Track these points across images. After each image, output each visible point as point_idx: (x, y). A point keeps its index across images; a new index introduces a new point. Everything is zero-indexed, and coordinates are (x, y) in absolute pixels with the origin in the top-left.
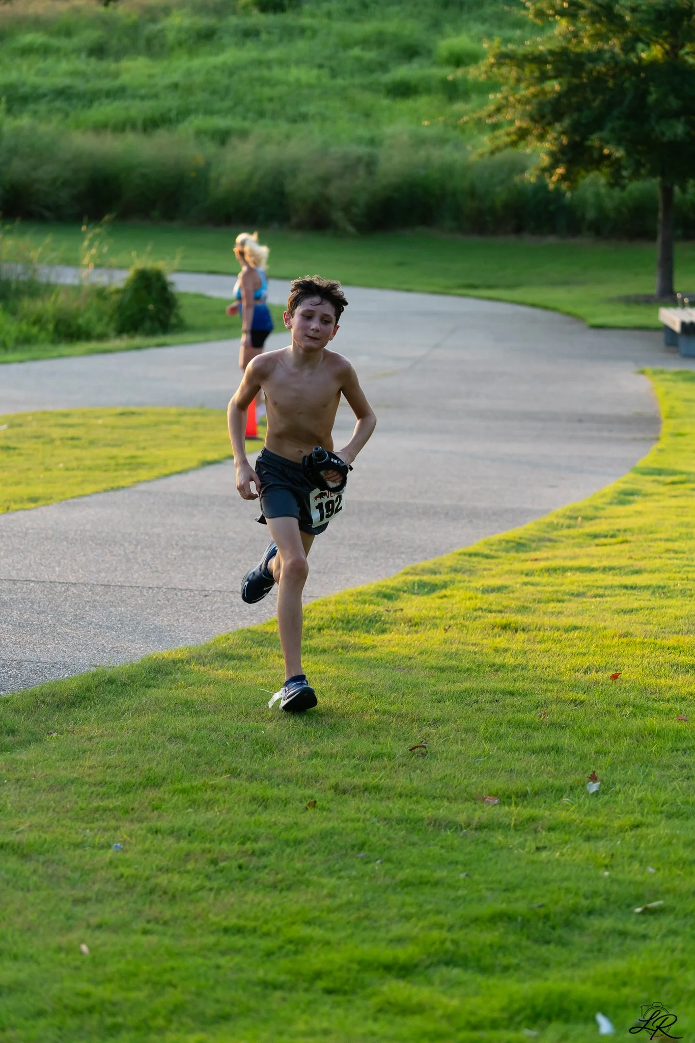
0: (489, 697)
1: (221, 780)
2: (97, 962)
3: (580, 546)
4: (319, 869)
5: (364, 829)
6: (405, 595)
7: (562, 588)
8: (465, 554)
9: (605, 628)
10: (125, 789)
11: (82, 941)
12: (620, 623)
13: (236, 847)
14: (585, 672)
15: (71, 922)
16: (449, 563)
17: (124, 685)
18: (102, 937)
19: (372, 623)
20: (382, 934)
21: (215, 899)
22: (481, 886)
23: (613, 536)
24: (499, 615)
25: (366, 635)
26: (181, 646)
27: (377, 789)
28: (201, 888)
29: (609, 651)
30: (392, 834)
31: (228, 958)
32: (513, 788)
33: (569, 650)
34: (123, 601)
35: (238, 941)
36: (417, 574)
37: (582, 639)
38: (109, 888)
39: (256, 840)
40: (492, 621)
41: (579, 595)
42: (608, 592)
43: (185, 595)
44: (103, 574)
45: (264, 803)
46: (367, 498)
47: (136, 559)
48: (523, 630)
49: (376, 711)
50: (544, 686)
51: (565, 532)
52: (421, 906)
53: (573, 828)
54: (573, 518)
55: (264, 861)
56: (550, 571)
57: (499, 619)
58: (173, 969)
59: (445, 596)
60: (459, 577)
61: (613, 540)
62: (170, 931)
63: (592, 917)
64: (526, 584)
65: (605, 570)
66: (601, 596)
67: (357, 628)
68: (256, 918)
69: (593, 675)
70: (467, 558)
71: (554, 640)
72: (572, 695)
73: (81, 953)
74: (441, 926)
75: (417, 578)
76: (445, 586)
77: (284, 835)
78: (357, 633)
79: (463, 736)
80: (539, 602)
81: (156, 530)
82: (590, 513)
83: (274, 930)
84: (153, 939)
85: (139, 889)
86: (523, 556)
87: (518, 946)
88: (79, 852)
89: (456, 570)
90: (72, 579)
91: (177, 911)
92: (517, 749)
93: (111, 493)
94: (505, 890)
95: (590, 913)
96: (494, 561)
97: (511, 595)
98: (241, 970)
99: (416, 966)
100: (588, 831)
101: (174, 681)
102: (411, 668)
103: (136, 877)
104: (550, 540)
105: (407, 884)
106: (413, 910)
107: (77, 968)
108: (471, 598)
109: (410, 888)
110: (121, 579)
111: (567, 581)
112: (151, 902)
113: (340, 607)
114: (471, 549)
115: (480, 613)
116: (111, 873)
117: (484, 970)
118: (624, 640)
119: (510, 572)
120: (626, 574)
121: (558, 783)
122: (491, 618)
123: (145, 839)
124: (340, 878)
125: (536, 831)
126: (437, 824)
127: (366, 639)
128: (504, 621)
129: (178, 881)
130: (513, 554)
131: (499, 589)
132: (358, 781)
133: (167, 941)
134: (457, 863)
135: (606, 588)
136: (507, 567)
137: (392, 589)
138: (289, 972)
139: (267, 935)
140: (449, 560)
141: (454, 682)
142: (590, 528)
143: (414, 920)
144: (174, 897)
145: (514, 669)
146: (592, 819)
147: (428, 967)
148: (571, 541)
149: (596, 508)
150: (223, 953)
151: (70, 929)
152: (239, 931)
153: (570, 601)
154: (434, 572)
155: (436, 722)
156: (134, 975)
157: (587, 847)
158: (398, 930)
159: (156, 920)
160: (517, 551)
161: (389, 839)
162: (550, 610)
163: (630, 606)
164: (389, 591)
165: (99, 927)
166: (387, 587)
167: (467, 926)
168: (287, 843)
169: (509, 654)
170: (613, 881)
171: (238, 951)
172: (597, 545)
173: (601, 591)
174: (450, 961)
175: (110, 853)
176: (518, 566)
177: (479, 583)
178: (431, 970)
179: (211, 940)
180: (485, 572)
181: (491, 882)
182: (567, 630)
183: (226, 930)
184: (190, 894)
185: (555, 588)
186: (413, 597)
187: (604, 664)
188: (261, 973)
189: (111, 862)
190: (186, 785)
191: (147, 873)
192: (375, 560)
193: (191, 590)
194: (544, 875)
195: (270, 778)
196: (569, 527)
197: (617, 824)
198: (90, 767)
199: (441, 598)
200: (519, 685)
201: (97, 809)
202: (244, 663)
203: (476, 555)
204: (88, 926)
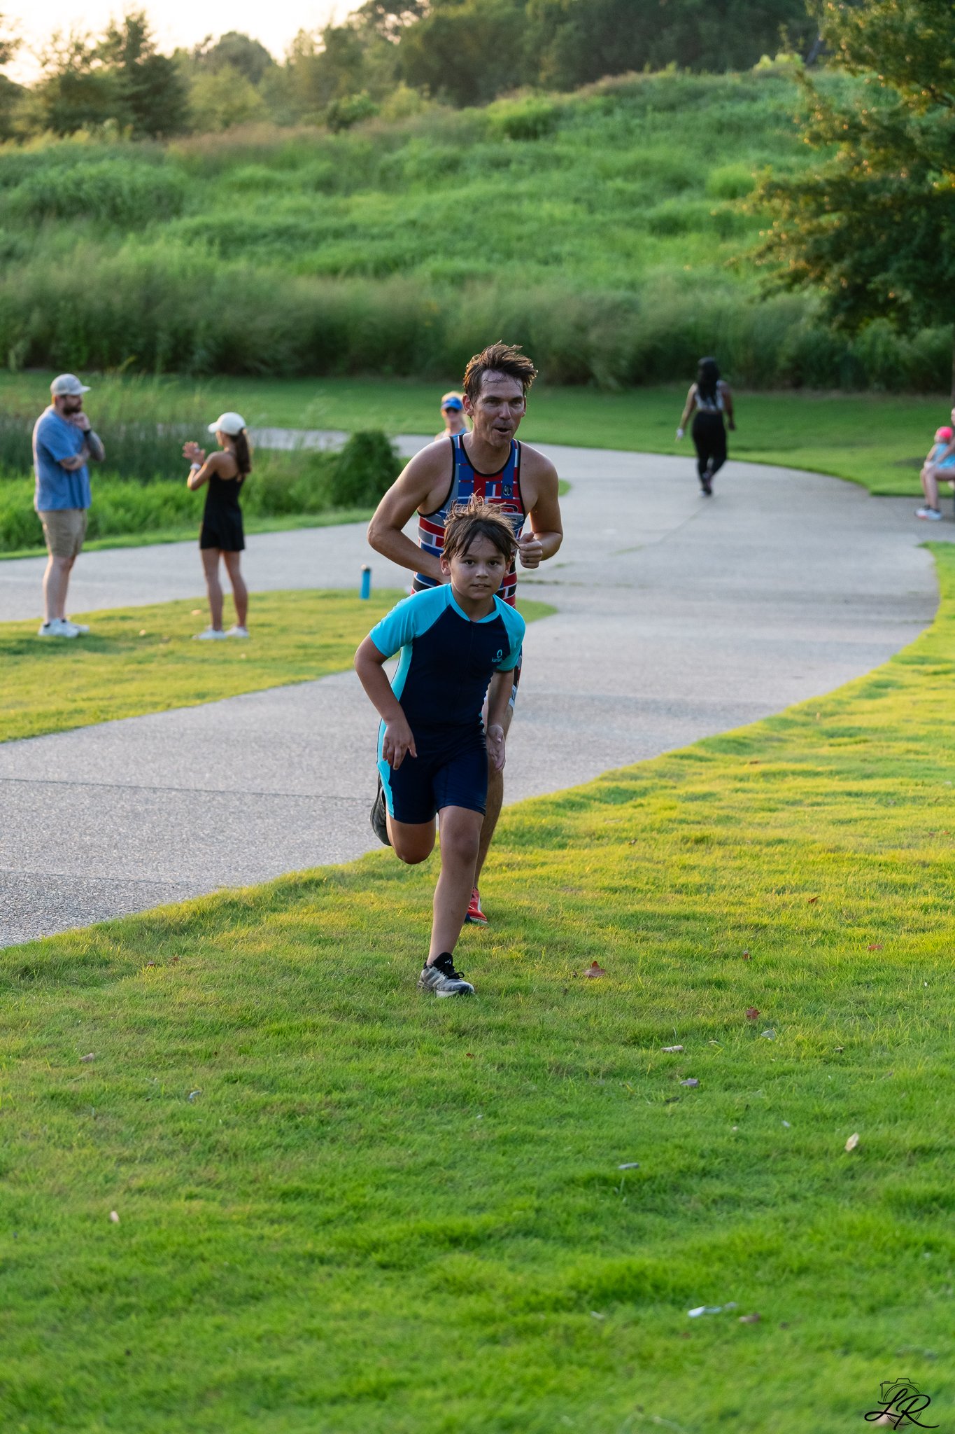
0: (658, 922)
1: (324, 1020)
2: (125, 1231)
3: (812, 746)
4: (409, 1123)
5: (473, 1076)
6: (597, 803)
7: (776, 796)
8: (676, 756)
9: (814, 842)
10: (215, 1030)
11: (115, 1208)
12: (833, 835)
13: (319, 1096)
14: (778, 893)
15: (109, 1185)
16: (655, 767)
17: (247, 908)
18: (142, 1202)
19: (550, 837)
20: (461, 1199)
21: (282, 1159)
22: (587, 1143)
23: (851, 736)
24: (696, 826)
25: (539, 850)
26: (326, 863)
27: (502, 1028)
28: (266, 1146)
29: (811, 868)
30: (504, 1083)
31: (276, 1226)
32: (658, 1027)
33: (765, 867)
34: (273, 812)
35: (294, 1207)
36: (614, 780)
37: (782, 855)
38: (165, 1145)
39: (343, 1090)
40: (686, 833)
41: (795, 803)
42: (828, 800)
43: (346, 805)
44: (258, 781)
45: (370, 1045)
46: (582, 693)
47: (300, 763)
48: (720, 843)
49: (525, 939)
50: (725, 910)
51: (796, 731)
52: (514, 1168)
53: (716, 1074)
54: (811, 714)
55: (350, 1112)
56: (765, 775)
57: (696, 832)
58: (209, 1240)
59: (641, 805)
60: (663, 782)
61: (852, 740)
62: (220, 1195)
63: (704, 1180)
64: (737, 791)
65: (832, 774)
66: (818, 804)
67: (530, 842)
68: (322, 1181)
69: (786, 897)
70: (678, 761)
71: (751, 856)
72: (755, 919)
73: (110, 1221)
74: (529, 1190)
75: (613, 785)
76: (644, 793)
77: (379, 1085)
78: (531, 848)
79: (618, 968)
80: (747, 809)
81: (332, 730)
82: (829, 708)
83: (337, 1195)
84: (196, 1205)
85: (196, 1146)
86: (742, 759)
87: (613, 1214)
88: (141, 1102)
89: (662, 775)
90: (221, 787)
91: (234, 1171)
92: (675, 983)
93: (292, 688)
94: (613, 1148)
95: (705, 1173)
96: (709, 764)
97: (717, 804)
98: (288, 1241)
99: (490, 1236)
100: (730, 1079)
101: (306, 905)
102: (580, 888)
103: (197, 1133)
104: (780, 740)
105: (505, 1140)
106: (502, 1171)
107: (100, 1239)
108: (671, 808)
109: (508, 1148)
110: (277, 787)
111: (785, 786)
112: (208, 1162)
113: (517, 817)
114: (685, 750)
115: (675, 826)
116: (167, 1129)
117: (568, 1242)
118: (832, 855)
119: (723, 777)
120: (855, 779)
121: (710, 1023)
122: (686, 830)
123: (219, 1088)
124: (431, 1133)
125: (671, 1078)
126: (560, 1070)
127: (536, 854)
128: (699, 834)
129: (244, 1136)
130: (732, 756)
131: (705, 797)
132: (482, 1020)
133: (213, 1207)
134: (570, 1115)
135: (827, 795)
136: (721, 771)
137: (583, 797)
138: (341, 1243)
139: (331, 1199)
140: (656, 762)
141: (626, 904)
142: (828, 724)
143: (502, 1182)
144: (235, 1155)
145: (698, 890)
146: (739, 1065)
147: (502, 1238)
148: (803, 741)
149: (840, 703)
150: (272, 1222)
151: (106, 1193)
152: (298, 1194)
153: (783, 810)
154: (635, 778)
155: (592, 950)
156: (163, 1247)
157: (721, 1097)
158: (479, 1195)
159: (209, 1182)
160: (738, 753)
161: (498, 1088)
162: (757, 820)
163: (848, 816)
164: (578, 799)
165: (140, 1191)
166: (577, 795)
167: (560, 1190)
168: (379, 1093)
169: (696, 872)
170: (738, 1138)
171: (291, 1219)
172: (831, 745)
173: (819, 799)
174: (528, 1233)
175: (174, 1104)
176: (734, 770)
177: (682, 790)
178: (507, 1241)
179: (263, 1206)
180: (695, 778)
181: (602, 1138)
182: (769, 844)
183: (285, 1196)
184: (254, 1153)
185: (769, 796)
186: (603, 806)
187: (801, 883)
188: (309, 1246)
189: (173, 1116)
190: (284, 1024)
191: (209, 1129)
192: (574, 763)
193: (354, 799)
194: (664, 1130)
195: (383, 1019)
196: (804, 725)
197: (765, 1069)
198: (181, 1005)
199: (635, 807)
200: (699, 909)
201: (175, 1053)
202: (391, 883)
203: (688, 757)
204: (129, 1190)
